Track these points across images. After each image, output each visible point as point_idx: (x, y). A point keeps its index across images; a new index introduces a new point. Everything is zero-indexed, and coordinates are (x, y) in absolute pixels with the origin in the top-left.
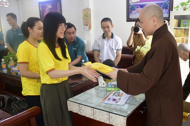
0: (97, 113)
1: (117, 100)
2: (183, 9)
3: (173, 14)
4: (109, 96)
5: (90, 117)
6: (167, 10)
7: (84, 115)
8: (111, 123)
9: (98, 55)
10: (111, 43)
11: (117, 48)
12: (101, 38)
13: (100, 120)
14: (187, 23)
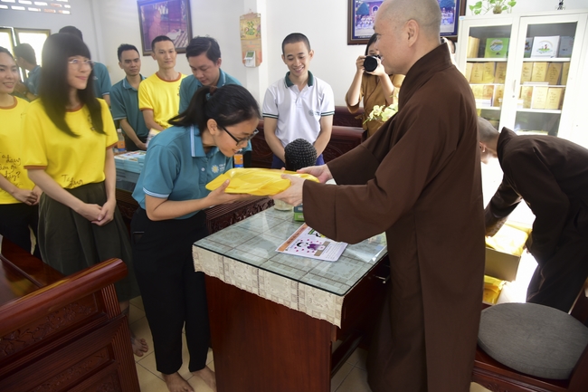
0: (266, 282)
1: (319, 248)
2: (492, 10)
3: (466, 23)
4: (298, 234)
5: (249, 290)
6: (452, 14)
7: (233, 283)
8: (302, 310)
9: (276, 129)
10: (308, 97)
11: (322, 110)
12: (282, 84)
13: (274, 300)
14: (502, 47)
